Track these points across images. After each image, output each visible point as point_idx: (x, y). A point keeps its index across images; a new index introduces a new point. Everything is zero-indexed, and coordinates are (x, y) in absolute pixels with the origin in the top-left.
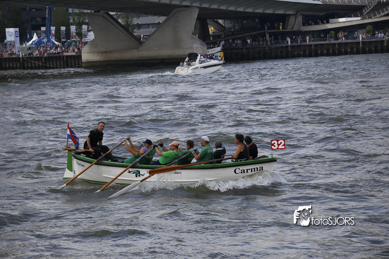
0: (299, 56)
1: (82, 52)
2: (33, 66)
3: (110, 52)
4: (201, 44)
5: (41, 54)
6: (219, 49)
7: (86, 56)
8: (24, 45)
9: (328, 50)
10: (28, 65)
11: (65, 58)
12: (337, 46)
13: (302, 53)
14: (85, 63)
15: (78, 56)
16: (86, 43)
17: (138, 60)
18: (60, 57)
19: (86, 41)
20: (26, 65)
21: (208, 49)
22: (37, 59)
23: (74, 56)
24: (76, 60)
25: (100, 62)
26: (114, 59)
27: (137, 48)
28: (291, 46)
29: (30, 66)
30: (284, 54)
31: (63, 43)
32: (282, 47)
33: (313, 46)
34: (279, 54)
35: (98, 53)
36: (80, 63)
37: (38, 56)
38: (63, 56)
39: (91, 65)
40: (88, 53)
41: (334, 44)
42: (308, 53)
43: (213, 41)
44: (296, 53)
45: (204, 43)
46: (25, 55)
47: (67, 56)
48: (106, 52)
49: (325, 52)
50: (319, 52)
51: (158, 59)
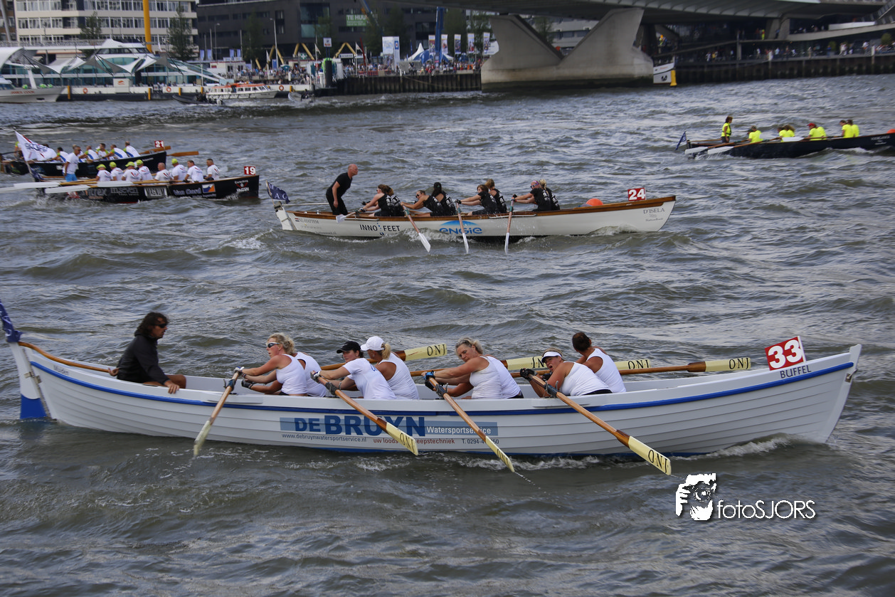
0: (784, 77)
1: (482, 68)
2: (417, 88)
3: (520, 70)
4: (645, 59)
5: (427, 71)
6: (671, 66)
7: (487, 75)
8: (405, 60)
9: (825, 68)
10: (409, 87)
11: (459, 77)
12: (838, 63)
13: (787, 72)
14: (485, 84)
15: (476, 75)
16: (488, 57)
17: (556, 81)
18: (452, 76)
19: (488, 54)
20: (407, 87)
21: (654, 66)
22: (422, 78)
23: (471, 75)
24: (472, 81)
25: (506, 83)
26: (524, 80)
27: (556, 64)
28: (773, 63)
29: (412, 87)
30: (762, 74)
31: (457, 58)
32: (760, 64)
33: (804, 63)
34: (755, 74)
35: (503, 70)
36: (479, 84)
37: (424, 74)
38: (457, 75)
39: (493, 87)
40: (490, 70)
41: (835, 60)
42: (795, 72)
43: (663, 55)
44: (779, 73)
45: (649, 58)
46: (406, 74)
47: (461, 76)
48: (514, 70)
49: (821, 71)
50: (813, 71)
51: (584, 80)
